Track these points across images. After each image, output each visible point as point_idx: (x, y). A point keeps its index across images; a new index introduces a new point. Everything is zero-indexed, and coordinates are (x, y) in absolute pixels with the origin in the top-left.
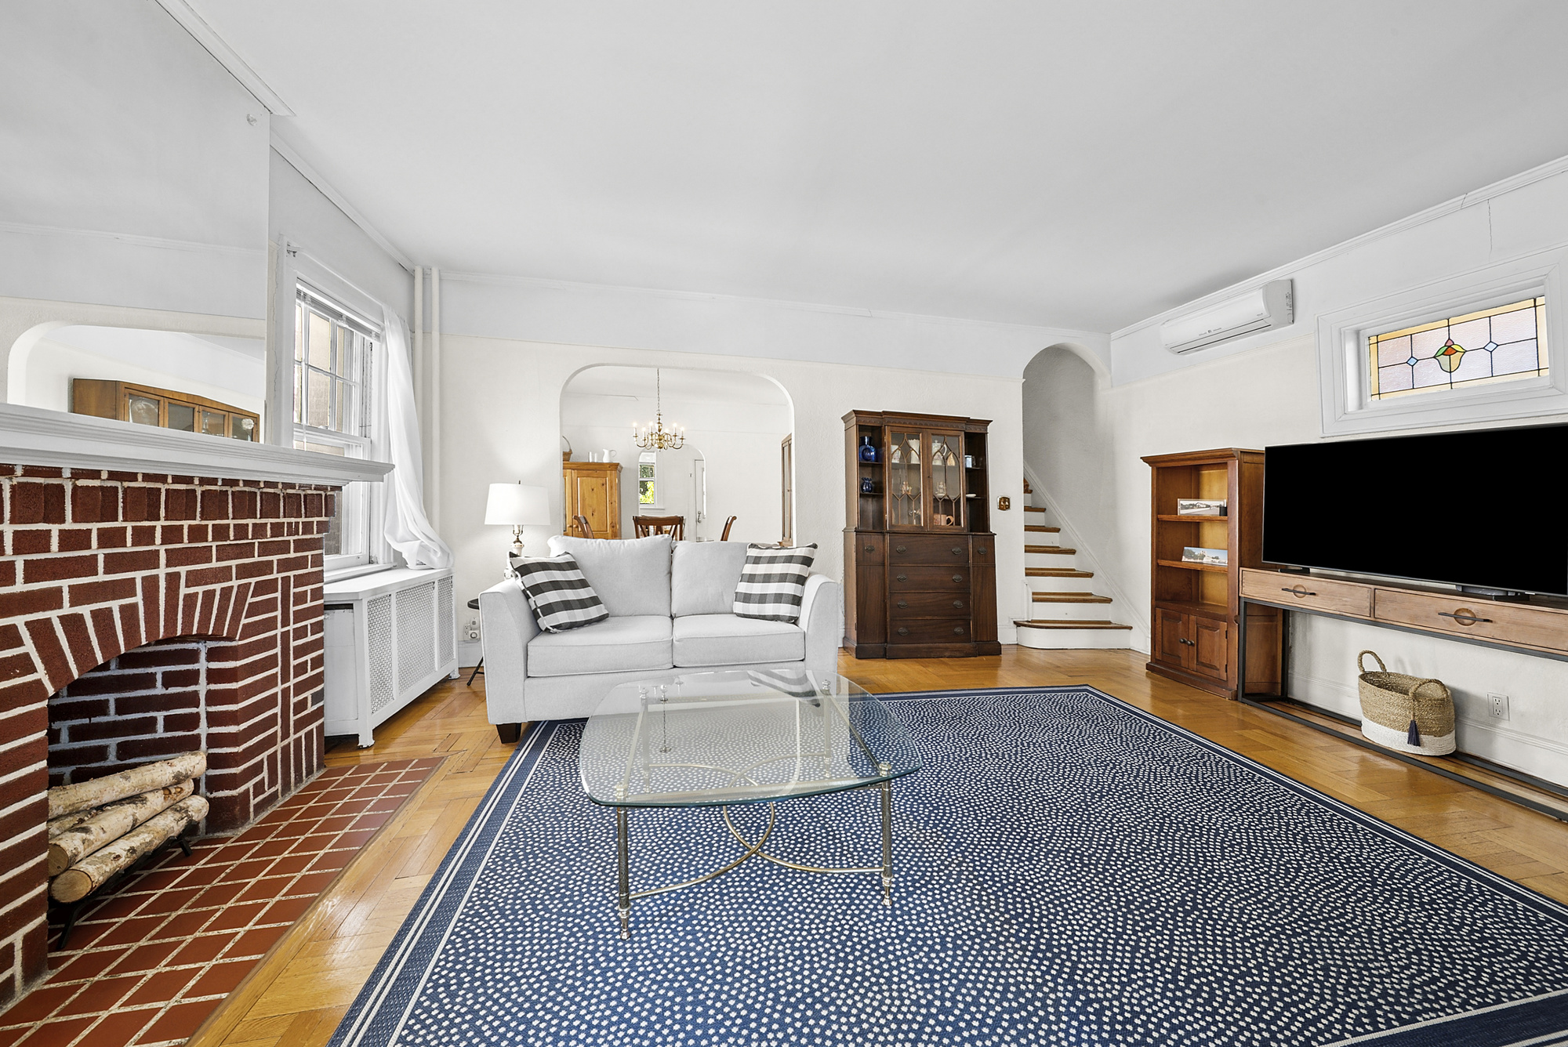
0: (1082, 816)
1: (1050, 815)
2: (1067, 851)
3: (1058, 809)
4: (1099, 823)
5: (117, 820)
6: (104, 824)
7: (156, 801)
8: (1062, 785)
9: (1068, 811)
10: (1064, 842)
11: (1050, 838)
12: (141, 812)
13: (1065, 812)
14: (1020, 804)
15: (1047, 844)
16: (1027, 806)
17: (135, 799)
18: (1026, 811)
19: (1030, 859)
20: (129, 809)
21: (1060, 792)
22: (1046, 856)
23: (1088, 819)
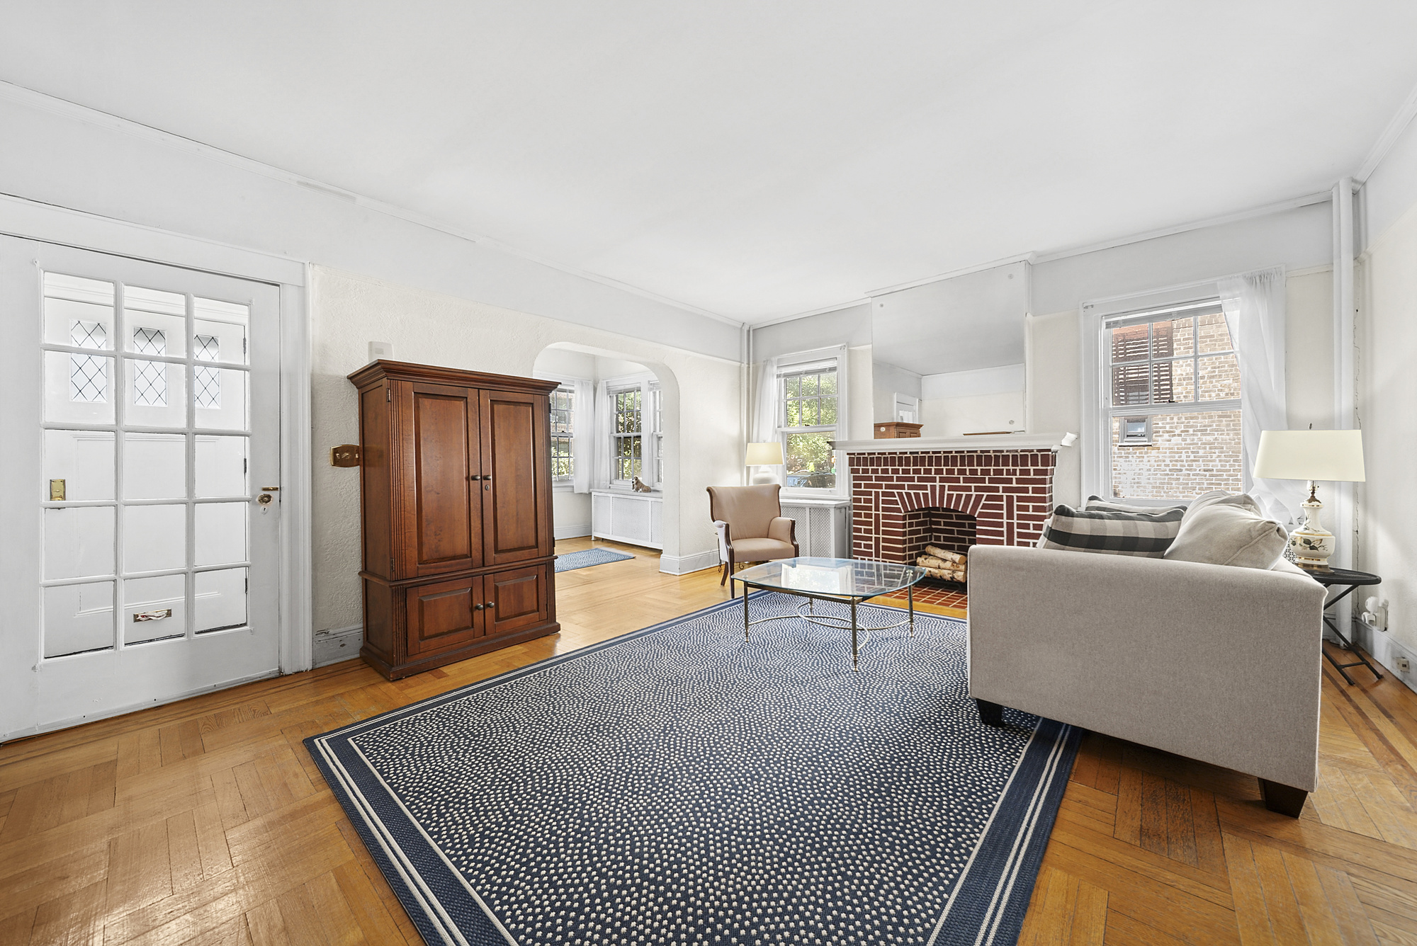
0: (677, 707)
1: (699, 699)
2: (682, 683)
3: (695, 705)
4: (664, 706)
5: (935, 562)
6: (931, 561)
7: (948, 564)
8: (700, 728)
9: (688, 707)
10: (684, 688)
11: (693, 686)
12: (942, 565)
13: (690, 704)
14: (723, 699)
15: (694, 682)
16: (717, 699)
17: (945, 560)
18: (716, 696)
19: (700, 673)
20: (940, 561)
21: (699, 720)
22: (692, 677)
23: (673, 706)
